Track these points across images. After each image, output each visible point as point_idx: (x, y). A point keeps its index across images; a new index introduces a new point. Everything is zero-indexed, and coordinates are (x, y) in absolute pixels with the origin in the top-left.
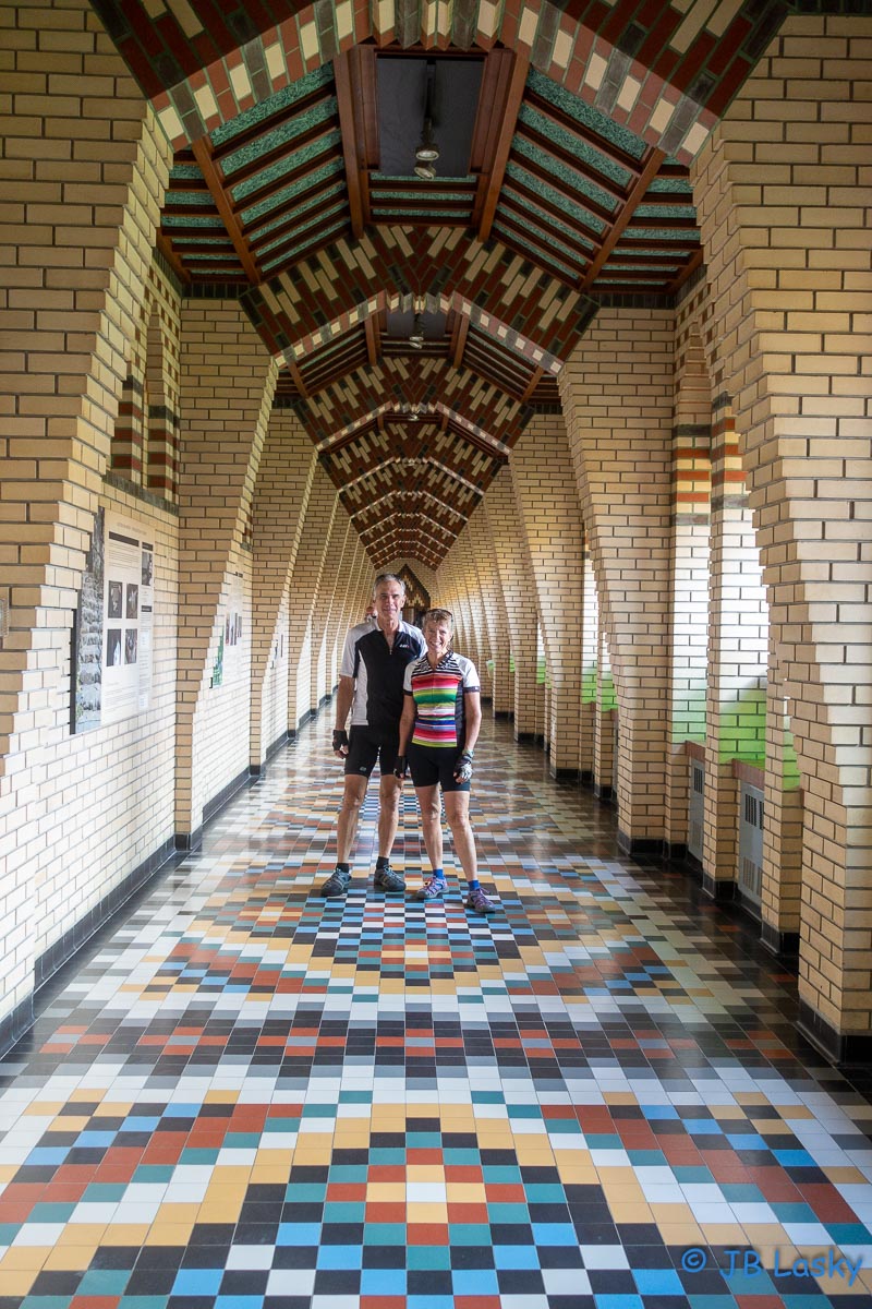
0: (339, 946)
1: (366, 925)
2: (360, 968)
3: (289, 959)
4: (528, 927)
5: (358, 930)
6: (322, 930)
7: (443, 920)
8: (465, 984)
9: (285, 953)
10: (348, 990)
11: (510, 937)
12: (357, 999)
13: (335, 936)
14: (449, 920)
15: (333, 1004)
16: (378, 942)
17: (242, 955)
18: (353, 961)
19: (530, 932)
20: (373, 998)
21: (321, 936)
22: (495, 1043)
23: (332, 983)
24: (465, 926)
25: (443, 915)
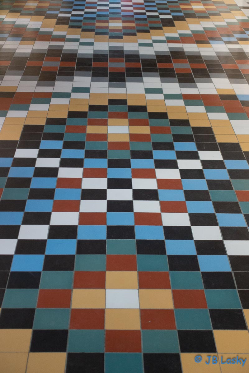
0: (71, 20)
1: (86, 10)
2: (83, 30)
3: (43, 26)
4: (180, 11)
5: (82, 13)
6: (61, 12)
7: (131, 8)
8: (142, 38)
9: (41, 23)
10: (77, 40)
11: (170, 17)
12: (81, 44)
13: (69, 15)
14: (135, 8)
15: (68, 46)
16: (94, 18)
17: (16, 24)
18: (79, 27)
19: (182, 14)
20: (91, 44)
21: (60, 15)
22: (159, 65)
23: (68, 37)
24: (144, 11)
25: (131, 6)
